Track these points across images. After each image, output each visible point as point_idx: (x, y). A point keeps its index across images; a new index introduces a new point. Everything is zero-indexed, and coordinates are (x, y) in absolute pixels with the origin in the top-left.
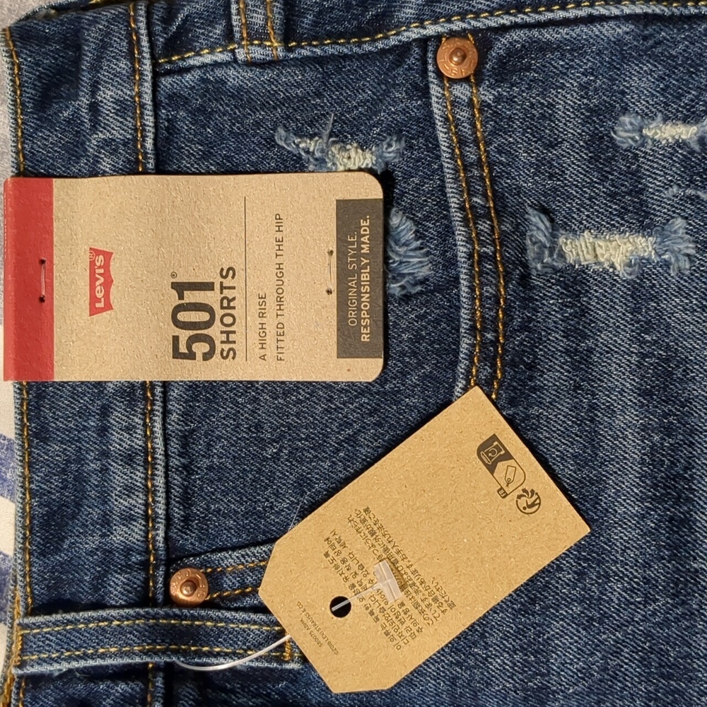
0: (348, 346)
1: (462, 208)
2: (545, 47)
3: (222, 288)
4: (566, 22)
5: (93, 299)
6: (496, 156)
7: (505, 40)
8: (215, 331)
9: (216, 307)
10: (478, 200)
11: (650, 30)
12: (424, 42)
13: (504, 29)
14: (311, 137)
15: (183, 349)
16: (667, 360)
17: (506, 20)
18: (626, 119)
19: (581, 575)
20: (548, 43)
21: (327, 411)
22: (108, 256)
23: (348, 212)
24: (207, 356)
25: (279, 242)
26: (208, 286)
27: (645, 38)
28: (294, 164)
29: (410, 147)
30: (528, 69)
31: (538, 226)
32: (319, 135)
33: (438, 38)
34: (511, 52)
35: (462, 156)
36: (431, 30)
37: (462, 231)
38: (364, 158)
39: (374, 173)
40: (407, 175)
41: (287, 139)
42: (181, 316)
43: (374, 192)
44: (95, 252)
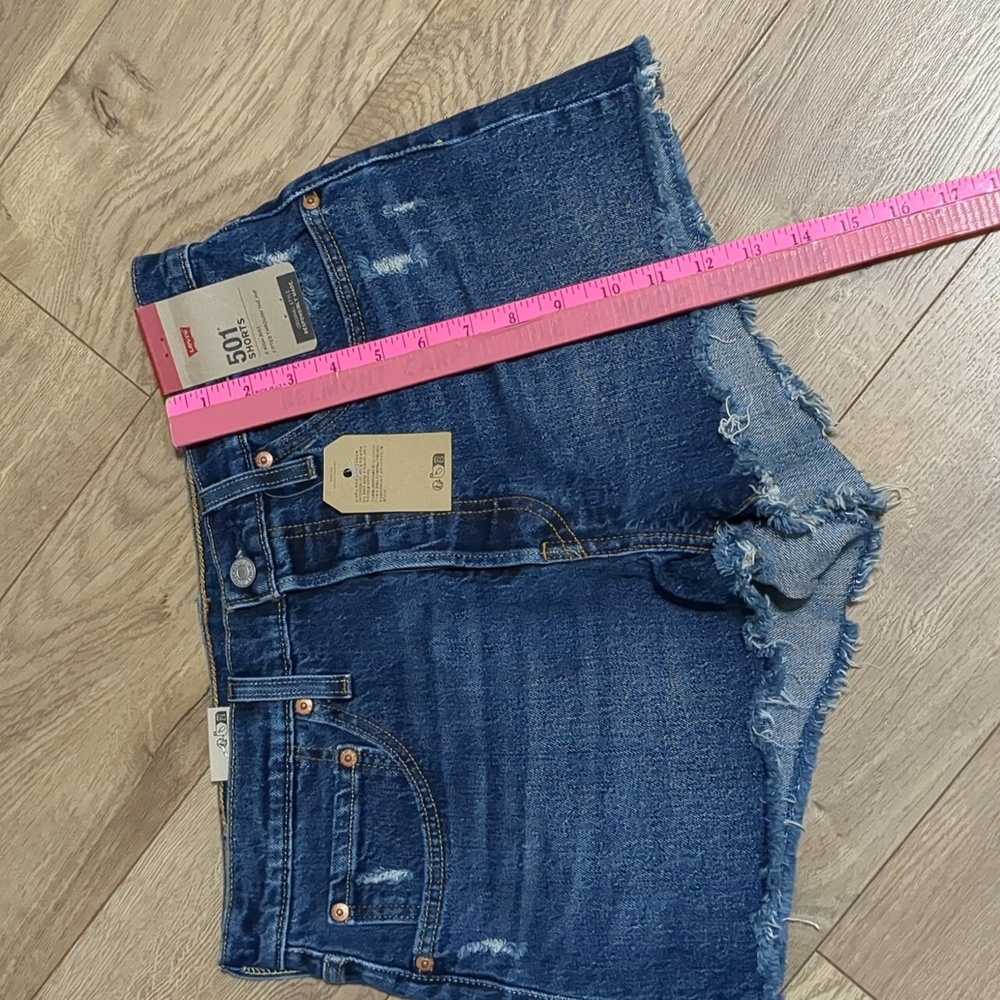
0: (301, 337)
1: (329, 264)
2: (345, 186)
3: (241, 329)
4: (350, 173)
5: (189, 350)
6: (337, 236)
7: (327, 188)
8: (244, 348)
9: (241, 337)
10: (335, 258)
11: (382, 167)
12: (296, 200)
13: (326, 184)
14: (259, 254)
15: (232, 360)
16: (430, 303)
17: (325, 181)
18: (385, 207)
20: (344, 184)
22: (188, 329)
23: (283, 281)
24: (244, 360)
25: (258, 302)
26: (235, 330)
27: (382, 171)
28: (255, 267)
29: (303, 246)
30: (340, 196)
31: (363, 260)
32: (262, 252)
33: (301, 196)
34: (331, 192)
35: (323, 240)
36: (298, 194)
37: (331, 274)
38: (284, 256)
39: (289, 261)
40: (306, 259)
41: (249, 258)
42: (228, 346)
43: (291, 269)
44: (183, 329)
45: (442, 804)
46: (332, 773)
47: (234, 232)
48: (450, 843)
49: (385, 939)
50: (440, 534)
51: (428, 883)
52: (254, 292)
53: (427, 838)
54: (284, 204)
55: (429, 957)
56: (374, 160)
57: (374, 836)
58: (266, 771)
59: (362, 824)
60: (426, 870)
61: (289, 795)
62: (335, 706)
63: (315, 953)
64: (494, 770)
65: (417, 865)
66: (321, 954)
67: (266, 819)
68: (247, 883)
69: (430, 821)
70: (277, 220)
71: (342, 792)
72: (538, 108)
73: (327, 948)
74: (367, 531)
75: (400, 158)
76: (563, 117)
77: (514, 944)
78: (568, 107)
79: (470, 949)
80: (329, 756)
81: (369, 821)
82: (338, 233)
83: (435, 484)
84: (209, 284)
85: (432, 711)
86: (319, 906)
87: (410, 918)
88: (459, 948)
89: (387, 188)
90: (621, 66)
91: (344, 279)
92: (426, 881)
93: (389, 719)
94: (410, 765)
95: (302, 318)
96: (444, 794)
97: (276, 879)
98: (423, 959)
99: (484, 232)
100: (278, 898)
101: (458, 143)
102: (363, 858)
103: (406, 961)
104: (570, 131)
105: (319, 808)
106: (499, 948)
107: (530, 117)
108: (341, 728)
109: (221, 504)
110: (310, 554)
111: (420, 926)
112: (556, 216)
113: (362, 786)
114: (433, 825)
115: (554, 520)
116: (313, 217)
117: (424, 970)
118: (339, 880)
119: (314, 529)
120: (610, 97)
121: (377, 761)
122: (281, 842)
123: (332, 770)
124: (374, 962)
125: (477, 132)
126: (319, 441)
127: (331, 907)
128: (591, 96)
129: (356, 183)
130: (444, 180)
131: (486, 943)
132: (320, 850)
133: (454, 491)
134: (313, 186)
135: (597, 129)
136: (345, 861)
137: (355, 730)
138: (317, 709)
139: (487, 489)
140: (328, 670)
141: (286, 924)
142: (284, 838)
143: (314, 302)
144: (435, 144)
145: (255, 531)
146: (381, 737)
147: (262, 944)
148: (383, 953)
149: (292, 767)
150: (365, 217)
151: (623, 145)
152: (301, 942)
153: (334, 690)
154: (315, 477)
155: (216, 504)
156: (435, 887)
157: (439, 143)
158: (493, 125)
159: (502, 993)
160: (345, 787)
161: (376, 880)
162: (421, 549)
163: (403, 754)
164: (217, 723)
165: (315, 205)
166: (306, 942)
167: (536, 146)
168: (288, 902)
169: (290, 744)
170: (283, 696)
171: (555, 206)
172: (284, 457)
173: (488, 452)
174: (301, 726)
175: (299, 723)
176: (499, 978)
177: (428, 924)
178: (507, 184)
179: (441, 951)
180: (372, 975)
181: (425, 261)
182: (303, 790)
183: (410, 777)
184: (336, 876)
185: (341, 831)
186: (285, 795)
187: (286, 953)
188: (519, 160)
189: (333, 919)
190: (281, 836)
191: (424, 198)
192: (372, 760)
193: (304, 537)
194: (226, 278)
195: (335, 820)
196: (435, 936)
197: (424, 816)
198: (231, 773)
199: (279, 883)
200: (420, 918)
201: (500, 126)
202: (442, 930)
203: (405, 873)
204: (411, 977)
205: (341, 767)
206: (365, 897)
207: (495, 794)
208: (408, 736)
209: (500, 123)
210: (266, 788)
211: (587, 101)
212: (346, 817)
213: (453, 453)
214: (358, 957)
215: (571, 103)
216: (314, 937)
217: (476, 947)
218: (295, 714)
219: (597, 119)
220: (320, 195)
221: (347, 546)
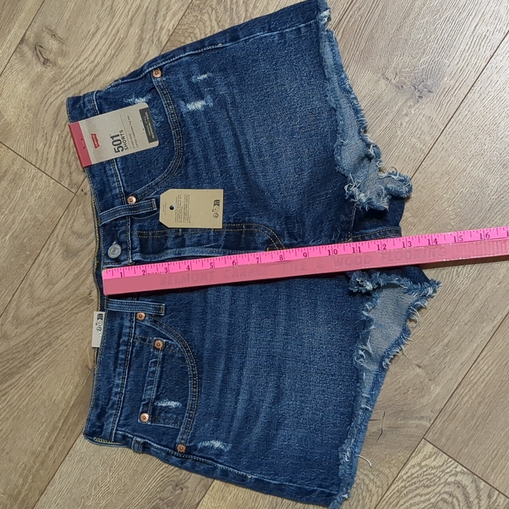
0: (151, 140)
1: (165, 104)
2: (174, 66)
3: (121, 135)
4: (176, 60)
5: (95, 145)
6: (170, 91)
7: (165, 67)
8: (122, 145)
9: (121, 139)
10: (168, 102)
11: (192, 58)
12: (150, 72)
13: (164, 65)
14: (131, 98)
15: (117, 150)
16: (214, 125)
17: (164, 63)
18: (193, 77)
19: (207, 173)
21: (150, 155)
22: (95, 135)
23: (142, 112)
24: (122, 150)
25: (130, 122)
26: (118, 135)
27: (192, 59)
28: (129, 104)
29: (153, 95)
30: (171, 71)
31: (182, 103)
32: (132, 98)
33: (152, 71)
34: (167, 69)
35: (163, 93)
36: (150, 69)
37: (166, 109)
38: (144, 100)
39: (146, 102)
40: (154, 101)
41: (126, 100)
42: (114, 143)
43: (147, 106)
44: (92, 135)
45: (200, 373)
46: (150, 351)
47: (119, 87)
48: (201, 391)
49: (164, 434)
50: (216, 240)
51: (188, 409)
52: (128, 117)
53: (191, 388)
54: (144, 74)
55: (184, 445)
56: (188, 53)
57: (165, 384)
58: (119, 345)
59: (161, 377)
60: (188, 403)
61: (128, 358)
62: (156, 318)
63: (130, 435)
64: (229, 359)
65: (184, 400)
66: (132, 436)
67: (115, 368)
68: (102, 397)
69: (194, 380)
70: (141, 82)
71: (153, 360)
72: (270, 30)
73: (136, 434)
74: (180, 236)
75: (201, 53)
76: (282, 35)
77: (225, 444)
78: (285, 31)
79: (204, 444)
80: (150, 342)
81: (165, 376)
82: (170, 90)
83: (215, 215)
84: (105, 113)
85: (203, 327)
86: (135, 413)
87: (177, 425)
88: (199, 443)
89: (195, 68)
90: (310, 10)
91: (172, 112)
92: (187, 408)
93: (181, 328)
94: (188, 351)
95: (151, 131)
96: (202, 368)
97: (116, 397)
98: (181, 446)
99: (241, 91)
100: (116, 406)
101: (230, 46)
102: (159, 393)
103: (172, 446)
104: (285, 43)
105: (141, 366)
106: (218, 445)
107: (266, 35)
108: (157, 329)
109: (109, 220)
110: (150, 246)
111: (182, 430)
112: (277, 83)
113: (163, 359)
114: (195, 382)
115: (273, 237)
116: (158, 82)
117: (181, 451)
118: (146, 402)
119: (153, 234)
120: (306, 27)
121: (172, 348)
122: (121, 379)
123: (150, 349)
124: (157, 444)
125: (239, 41)
126: (158, 192)
127: (141, 414)
128: (296, 26)
129: (180, 65)
130: (222, 64)
131: (212, 442)
132: (139, 386)
133: (223, 219)
134: (158, 65)
135: (299, 42)
136: (150, 393)
137: (163, 331)
138: (147, 318)
139: (240, 219)
140: (154, 300)
141: (118, 419)
142: (123, 378)
143: (157, 122)
144: (218, 46)
145: (125, 232)
146: (175, 336)
147: (105, 427)
148: (162, 440)
149: (131, 345)
150: (184, 82)
151: (311, 50)
152: (123, 429)
153: (156, 311)
154: (156, 209)
155: (106, 220)
156: (191, 412)
157: (220, 45)
158: (247, 38)
159: (216, 467)
160: (155, 358)
161: (164, 405)
162: (206, 247)
163: (185, 346)
164: (98, 319)
165: (159, 75)
166: (126, 429)
167: (268, 49)
168: (120, 409)
169: (132, 334)
170: (131, 310)
171: (276, 79)
172: (141, 199)
173: (241, 200)
174: (138, 326)
175: (138, 324)
176: (216, 460)
177: (186, 429)
178: (253, 67)
179: (190, 443)
180: (155, 450)
181: (212, 104)
182: (135, 356)
183: (187, 357)
184: (145, 400)
185: (150, 379)
186: (126, 358)
187: (116, 433)
188: (260, 55)
189: (140, 420)
190: (121, 377)
191: (212, 72)
192: (170, 347)
193: (148, 237)
194: (114, 110)
195: (148, 373)
196: (188, 436)
197: (191, 378)
198: (102, 343)
199: (117, 399)
200: (182, 426)
201: (251, 38)
202: (192, 433)
203: (178, 404)
204: (174, 453)
205: (155, 348)
206: (157, 412)
207: (227, 371)
208: (189, 337)
209: (251, 37)
210: (117, 353)
211: (294, 28)
212: (154, 372)
213: (224, 200)
214: (149, 440)
215: (286, 28)
216: (130, 428)
217: (207, 444)
218: (136, 319)
219: (299, 37)
220: (161, 70)
221: (169, 243)
